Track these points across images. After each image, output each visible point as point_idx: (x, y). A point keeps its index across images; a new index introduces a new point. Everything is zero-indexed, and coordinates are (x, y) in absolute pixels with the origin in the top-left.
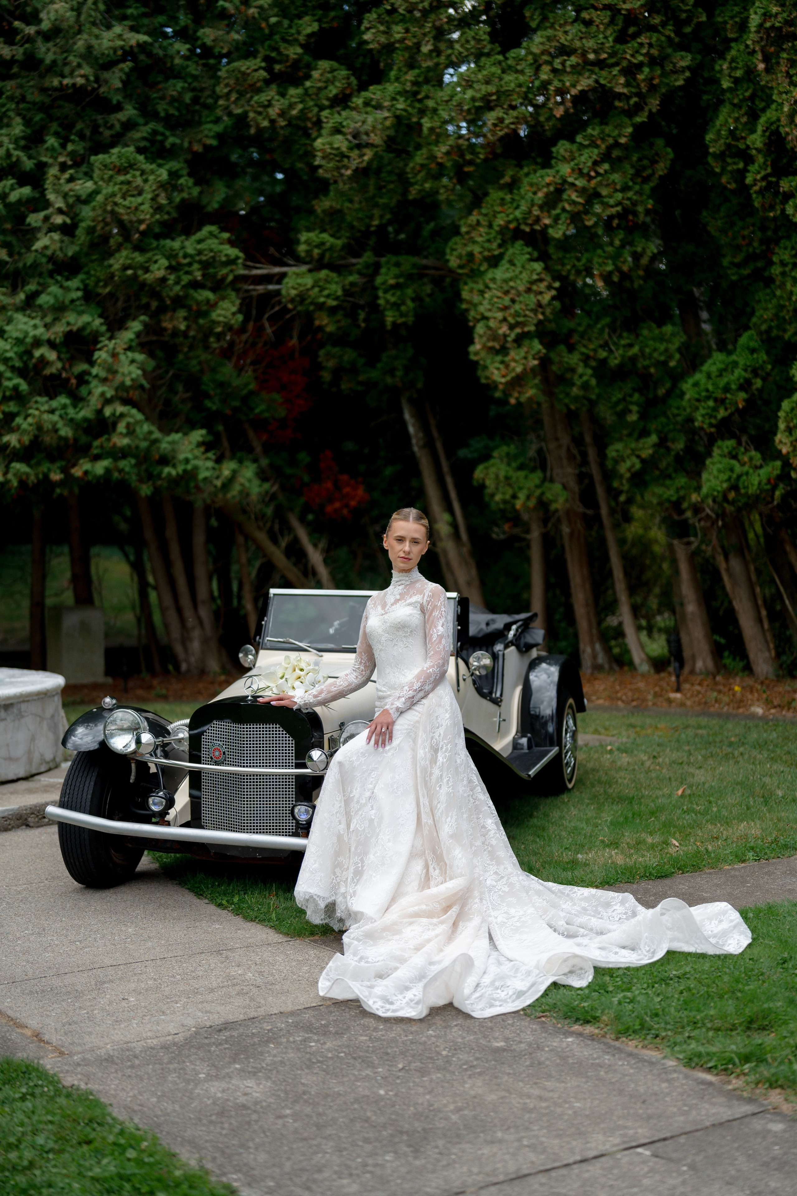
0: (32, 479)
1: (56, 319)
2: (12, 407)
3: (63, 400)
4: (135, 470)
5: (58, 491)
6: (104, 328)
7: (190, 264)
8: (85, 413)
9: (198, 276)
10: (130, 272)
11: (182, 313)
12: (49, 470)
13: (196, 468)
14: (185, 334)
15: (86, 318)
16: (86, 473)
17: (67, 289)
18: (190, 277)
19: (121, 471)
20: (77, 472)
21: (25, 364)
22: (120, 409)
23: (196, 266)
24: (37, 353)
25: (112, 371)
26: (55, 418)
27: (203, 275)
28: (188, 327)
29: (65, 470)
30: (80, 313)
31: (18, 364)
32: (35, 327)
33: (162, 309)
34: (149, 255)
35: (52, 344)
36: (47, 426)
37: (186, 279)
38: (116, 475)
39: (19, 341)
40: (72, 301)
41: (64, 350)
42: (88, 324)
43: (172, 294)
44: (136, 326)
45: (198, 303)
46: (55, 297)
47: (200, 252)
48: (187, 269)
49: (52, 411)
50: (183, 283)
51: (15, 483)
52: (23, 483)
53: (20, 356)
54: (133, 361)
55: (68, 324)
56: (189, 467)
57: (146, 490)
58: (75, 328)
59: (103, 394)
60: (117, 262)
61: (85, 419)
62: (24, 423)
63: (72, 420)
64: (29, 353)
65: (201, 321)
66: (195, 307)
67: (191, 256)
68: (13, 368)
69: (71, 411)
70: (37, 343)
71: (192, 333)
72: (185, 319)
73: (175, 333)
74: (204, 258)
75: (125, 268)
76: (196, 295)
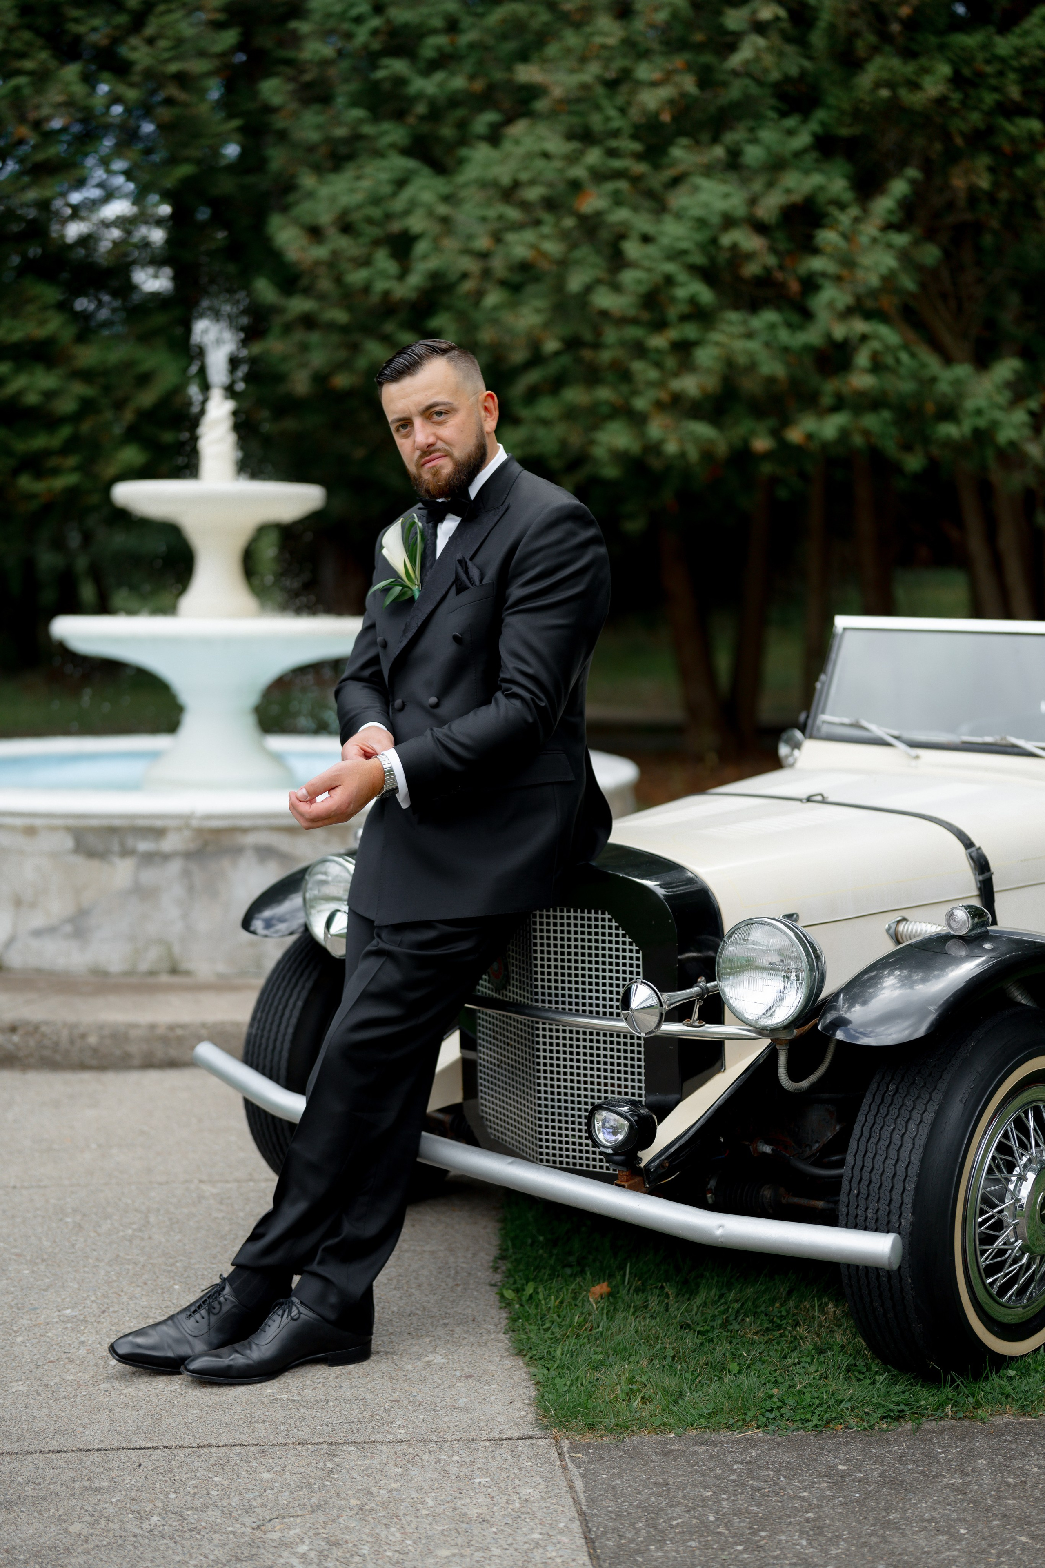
0: (722, 448)
1: (770, 185)
2: (690, 331)
3: (770, 316)
4: (893, 431)
5: (767, 469)
6: (848, 196)
7: (1001, 74)
8: (812, 336)
9: (1014, 92)
10: (885, 93)
11: (984, 160)
12: (753, 433)
13: (995, 425)
14: (992, 198)
15: (817, 179)
16: (810, 437)
17: (790, 133)
18: (996, 96)
19: (866, 433)
20: (795, 435)
21: (712, 260)
22: (860, 326)
23: (1012, 76)
24: (726, 240)
25: (848, 263)
26: (754, 346)
27: (1025, 93)
28: (996, 185)
29: (776, 434)
30: (807, 172)
31: (698, 259)
32: (726, 196)
33: (952, 156)
34: (924, 61)
35: (760, 228)
36: (742, 360)
37: (989, 99)
38: (858, 440)
39: (701, 223)
40: (798, 155)
41: (779, 235)
42: (821, 188)
43: (964, 127)
44: (899, 187)
45: (1013, 140)
46: (768, 149)
47: (1020, 52)
48: (993, 82)
49: (750, 335)
50: (985, 107)
51: (693, 454)
52: (707, 455)
53: (702, 247)
54: (890, 246)
55: (788, 191)
56: (982, 423)
57: (914, 463)
58: (796, 198)
59: (831, 305)
60: (866, 79)
61: (808, 349)
62: (705, 356)
63: (786, 350)
64: (714, 241)
65: (1020, 173)
66: (1007, 147)
67: (1002, 60)
68: (693, 269)
69: (784, 336)
70: (729, 222)
71: (1004, 195)
72: (992, 170)
73: (974, 196)
74: (1025, 61)
75: (878, 85)
76: (1011, 129)
